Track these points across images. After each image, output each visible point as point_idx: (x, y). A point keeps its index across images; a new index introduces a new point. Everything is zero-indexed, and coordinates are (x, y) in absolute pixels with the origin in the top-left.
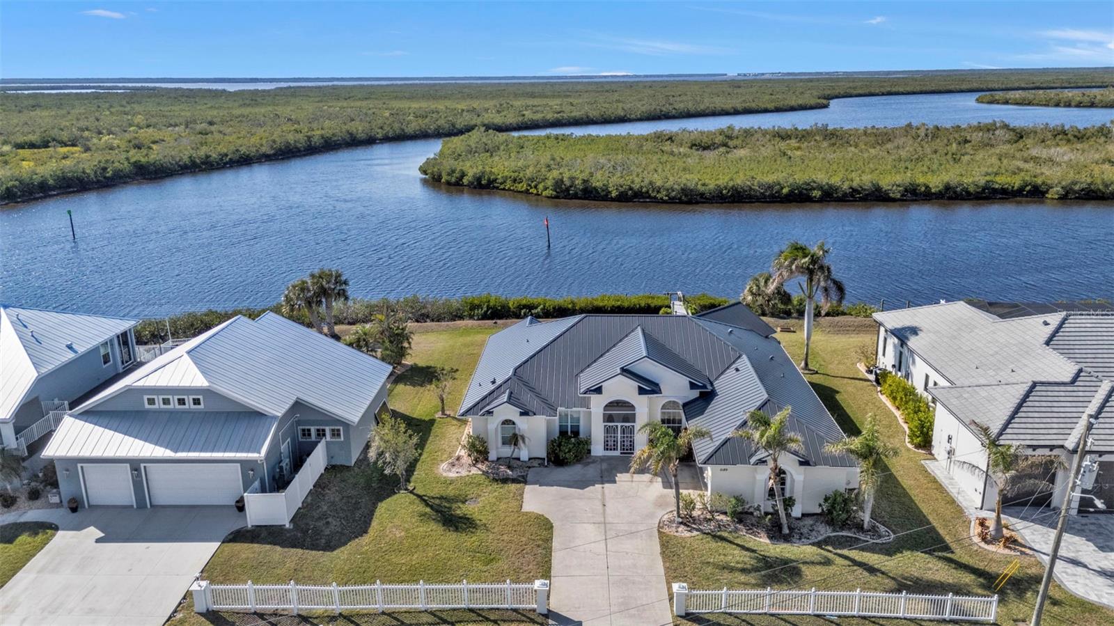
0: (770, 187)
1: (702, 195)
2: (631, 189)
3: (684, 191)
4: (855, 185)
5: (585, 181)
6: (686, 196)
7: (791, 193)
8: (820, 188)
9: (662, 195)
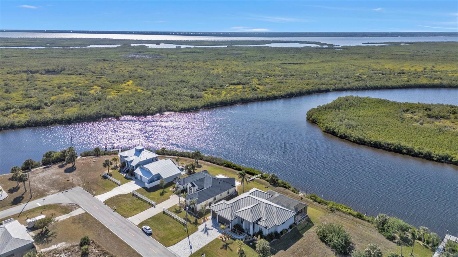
0: (389, 144)
1: (365, 142)
2: (344, 134)
3: (359, 139)
4: (421, 151)
5: (333, 129)
6: (360, 141)
7: (395, 149)
8: (406, 149)
9: (352, 139)
